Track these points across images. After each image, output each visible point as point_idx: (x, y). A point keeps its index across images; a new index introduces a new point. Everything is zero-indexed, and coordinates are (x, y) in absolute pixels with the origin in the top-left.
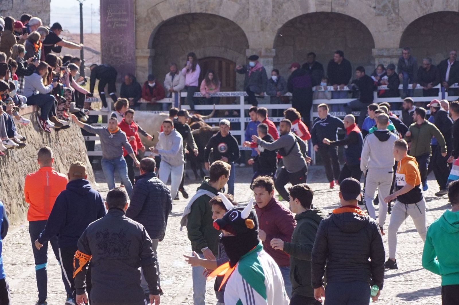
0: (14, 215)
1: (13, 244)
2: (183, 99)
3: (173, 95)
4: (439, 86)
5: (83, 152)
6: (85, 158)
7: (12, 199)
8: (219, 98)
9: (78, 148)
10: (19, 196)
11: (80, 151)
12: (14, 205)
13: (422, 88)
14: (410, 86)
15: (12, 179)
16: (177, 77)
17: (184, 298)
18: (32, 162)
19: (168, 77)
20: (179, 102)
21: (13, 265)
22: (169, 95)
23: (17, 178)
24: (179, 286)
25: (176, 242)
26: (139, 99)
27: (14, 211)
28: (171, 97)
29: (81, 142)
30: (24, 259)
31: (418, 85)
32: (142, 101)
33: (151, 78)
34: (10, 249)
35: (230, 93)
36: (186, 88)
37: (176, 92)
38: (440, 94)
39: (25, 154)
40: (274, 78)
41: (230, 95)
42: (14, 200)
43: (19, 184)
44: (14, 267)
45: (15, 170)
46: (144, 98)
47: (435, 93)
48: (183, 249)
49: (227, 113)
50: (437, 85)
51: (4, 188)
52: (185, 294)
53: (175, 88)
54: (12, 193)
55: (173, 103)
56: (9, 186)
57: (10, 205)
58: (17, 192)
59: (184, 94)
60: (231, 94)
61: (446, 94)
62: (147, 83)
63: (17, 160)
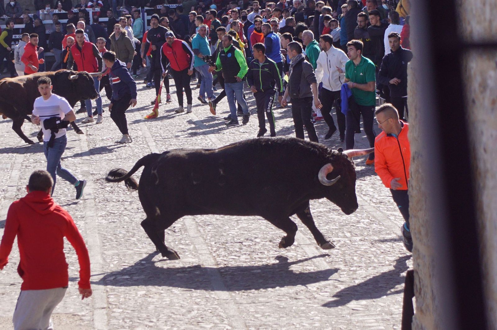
4: (140, 8)
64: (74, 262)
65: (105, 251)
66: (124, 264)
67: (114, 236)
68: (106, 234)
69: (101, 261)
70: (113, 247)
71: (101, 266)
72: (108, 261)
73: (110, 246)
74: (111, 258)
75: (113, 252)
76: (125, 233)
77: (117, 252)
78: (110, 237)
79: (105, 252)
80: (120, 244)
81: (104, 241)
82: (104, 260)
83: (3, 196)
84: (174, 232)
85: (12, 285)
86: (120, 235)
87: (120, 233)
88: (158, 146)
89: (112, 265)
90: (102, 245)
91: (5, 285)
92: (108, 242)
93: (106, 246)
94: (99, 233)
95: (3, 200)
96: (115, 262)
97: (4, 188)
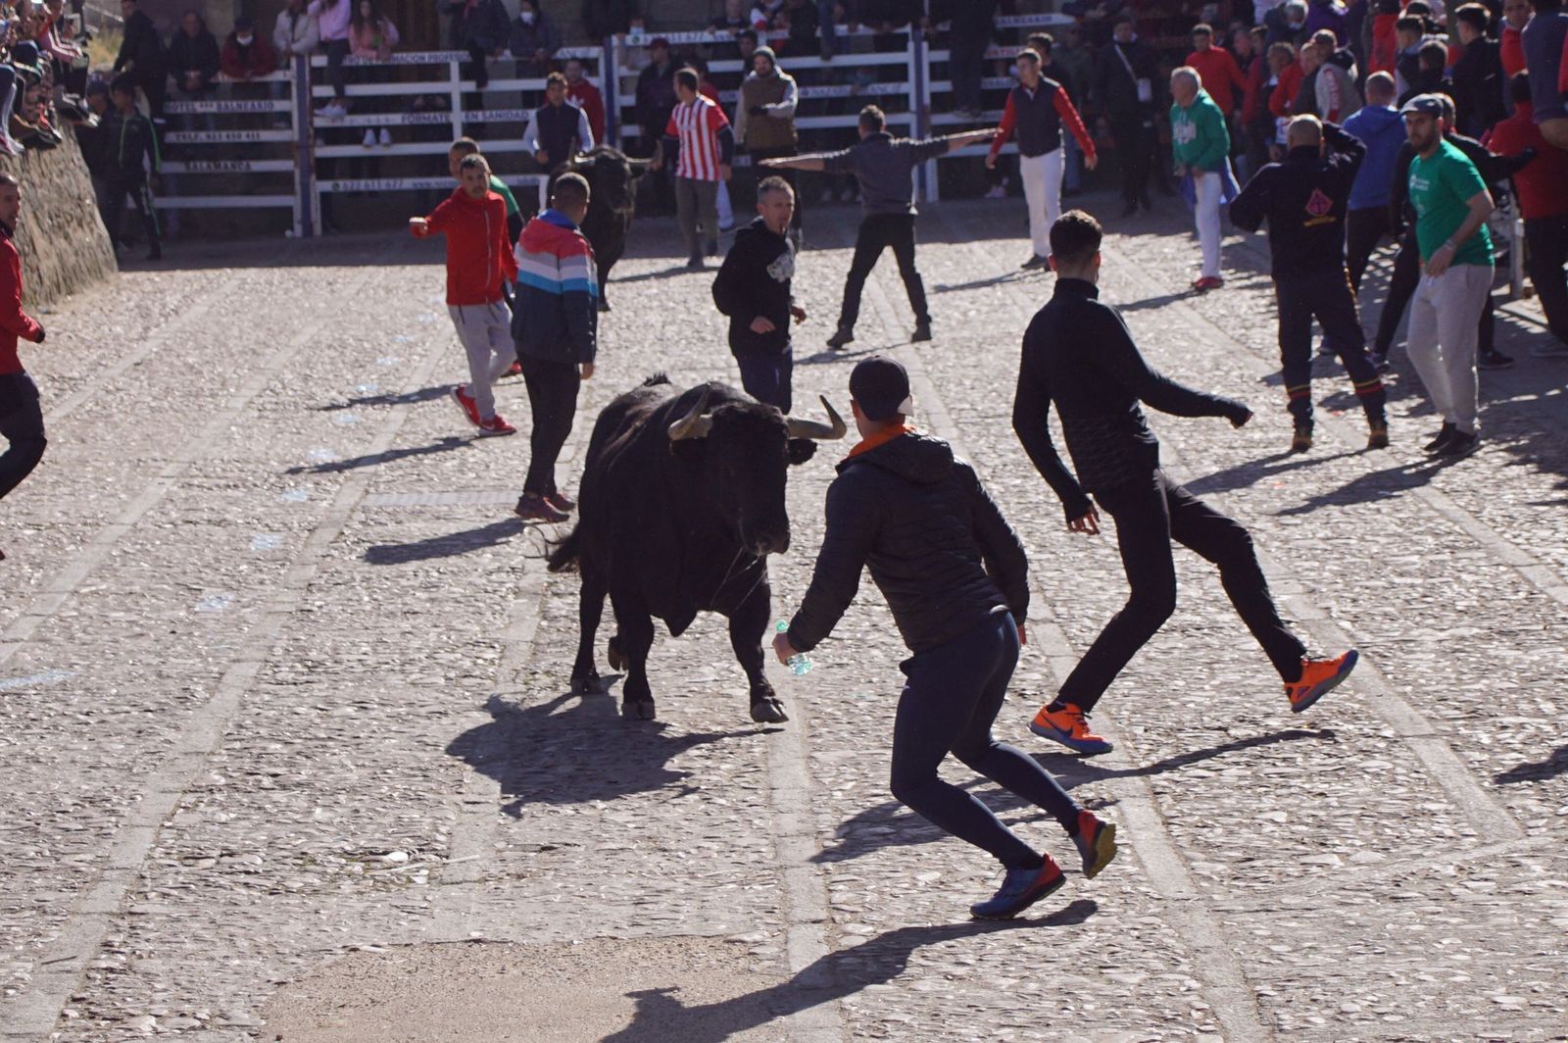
2: (315, 71)
3: (294, 62)
4: (908, 29)
5: (88, 201)
6: (92, 216)
8: (398, 67)
9: (75, 191)
11: (79, 198)
13: (871, 32)
14: (842, 29)
16: (302, 21)
17: (336, 531)
19: (283, 19)
20: (307, 78)
22: (284, 62)
24: (324, 504)
25: (312, 403)
26: (215, 74)
28: (288, 67)
29: (81, 176)
31: (861, 27)
32: (222, 78)
33: (242, 25)
35: (426, 55)
36: (323, 46)
37: (300, 57)
38: (911, 45)
40: (527, 16)
41: (427, 60)
46: (226, 71)
47: (899, 45)
48: (330, 418)
49: (419, 102)
50: (903, 25)
52: (336, 523)
53: (295, 47)
55: (294, 82)
59: (320, 61)
60: (427, 57)
61: (925, 45)
62: (233, 37)
64: (725, 782)
65: (815, 750)
66: (876, 791)
67: (844, 706)
68: (818, 701)
69: (807, 783)
70: (842, 739)
71: (806, 797)
72: (827, 781)
73: (831, 737)
74: (834, 773)
75: (840, 753)
76: (876, 698)
77: (852, 754)
78: (829, 710)
79: (817, 754)
80: (862, 732)
81: (813, 722)
82: (815, 777)
83: (511, 585)
84: (1022, 695)
85: (544, 849)
86: (861, 704)
87: (861, 698)
88: (966, 439)
89: (839, 795)
90: (808, 732)
91: (524, 848)
92: (825, 725)
93: (820, 736)
94: (797, 698)
95: (511, 597)
96: (850, 785)
97: (513, 563)
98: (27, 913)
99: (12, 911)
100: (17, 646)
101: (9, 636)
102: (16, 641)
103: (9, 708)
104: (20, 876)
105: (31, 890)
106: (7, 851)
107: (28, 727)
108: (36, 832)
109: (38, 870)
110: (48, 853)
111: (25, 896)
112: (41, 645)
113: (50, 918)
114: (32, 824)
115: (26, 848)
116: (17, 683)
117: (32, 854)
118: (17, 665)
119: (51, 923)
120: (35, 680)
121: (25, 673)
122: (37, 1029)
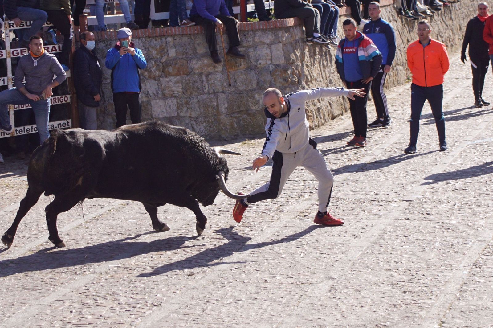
0: (457, 46)
1: (456, 65)
7: (455, 35)
10: (459, 33)
12: (456, 39)
15: (455, 22)
18: (468, 11)
21: (457, 79)
23: (458, 21)
27: (457, 43)
30: (464, 75)
34: (455, 68)
39: (463, 5)
42: (457, 36)
43: (459, 25)
44: (458, 80)
45: (457, 16)
51: (450, 28)
54: (455, 31)
56: (453, 27)
57: (454, 39)
58: (458, 31)
63: (458, 9)
98: (483, 207)
99: (479, 206)
100: (480, 131)
101: (478, 127)
102: (480, 129)
103: (478, 148)
104: (481, 196)
105: (485, 200)
106: (478, 189)
107: (484, 154)
108: (486, 183)
109: (487, 194)
110: (489, 190)
111: (483, 202)
112: (488, 130)
113: (490, 208)
114: (485, 181)
115: (483, 188)
116: (480, 141)
117: (485, 190)
118: (481, 136)
119: (490, 210)
120: (486, 140)
121: (483, 138)
122: (486, 239)
